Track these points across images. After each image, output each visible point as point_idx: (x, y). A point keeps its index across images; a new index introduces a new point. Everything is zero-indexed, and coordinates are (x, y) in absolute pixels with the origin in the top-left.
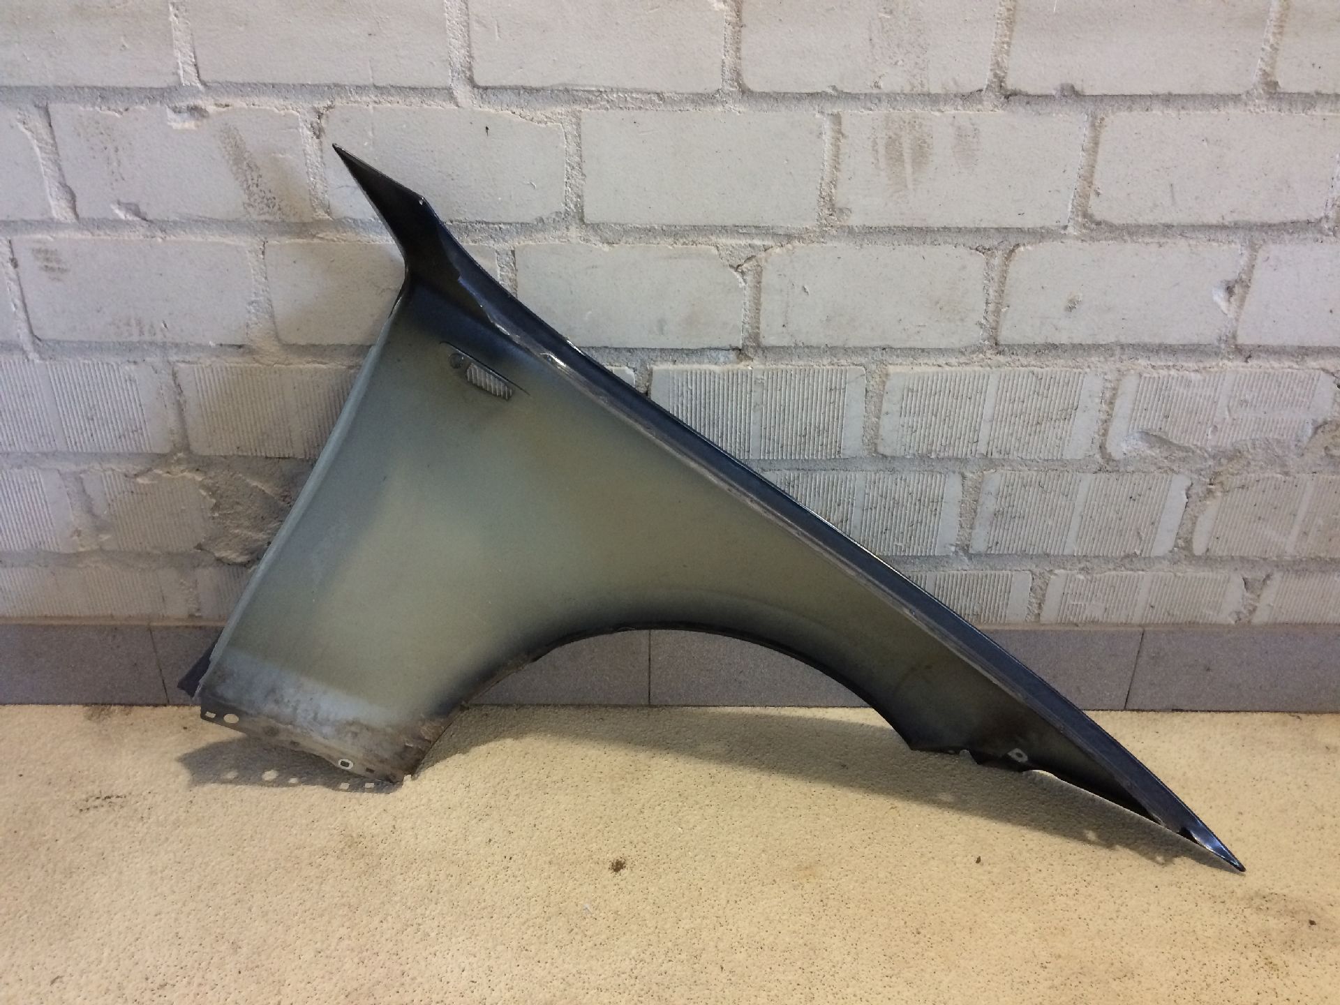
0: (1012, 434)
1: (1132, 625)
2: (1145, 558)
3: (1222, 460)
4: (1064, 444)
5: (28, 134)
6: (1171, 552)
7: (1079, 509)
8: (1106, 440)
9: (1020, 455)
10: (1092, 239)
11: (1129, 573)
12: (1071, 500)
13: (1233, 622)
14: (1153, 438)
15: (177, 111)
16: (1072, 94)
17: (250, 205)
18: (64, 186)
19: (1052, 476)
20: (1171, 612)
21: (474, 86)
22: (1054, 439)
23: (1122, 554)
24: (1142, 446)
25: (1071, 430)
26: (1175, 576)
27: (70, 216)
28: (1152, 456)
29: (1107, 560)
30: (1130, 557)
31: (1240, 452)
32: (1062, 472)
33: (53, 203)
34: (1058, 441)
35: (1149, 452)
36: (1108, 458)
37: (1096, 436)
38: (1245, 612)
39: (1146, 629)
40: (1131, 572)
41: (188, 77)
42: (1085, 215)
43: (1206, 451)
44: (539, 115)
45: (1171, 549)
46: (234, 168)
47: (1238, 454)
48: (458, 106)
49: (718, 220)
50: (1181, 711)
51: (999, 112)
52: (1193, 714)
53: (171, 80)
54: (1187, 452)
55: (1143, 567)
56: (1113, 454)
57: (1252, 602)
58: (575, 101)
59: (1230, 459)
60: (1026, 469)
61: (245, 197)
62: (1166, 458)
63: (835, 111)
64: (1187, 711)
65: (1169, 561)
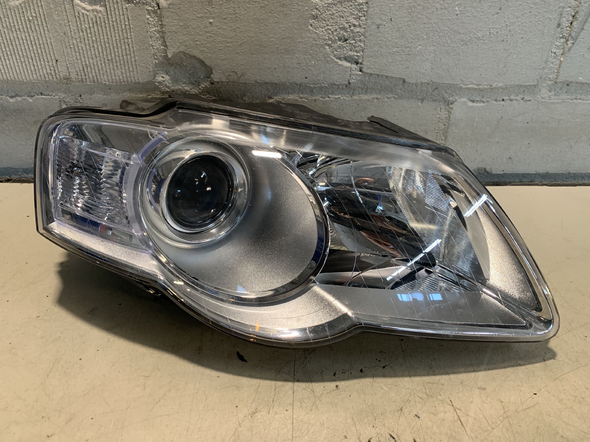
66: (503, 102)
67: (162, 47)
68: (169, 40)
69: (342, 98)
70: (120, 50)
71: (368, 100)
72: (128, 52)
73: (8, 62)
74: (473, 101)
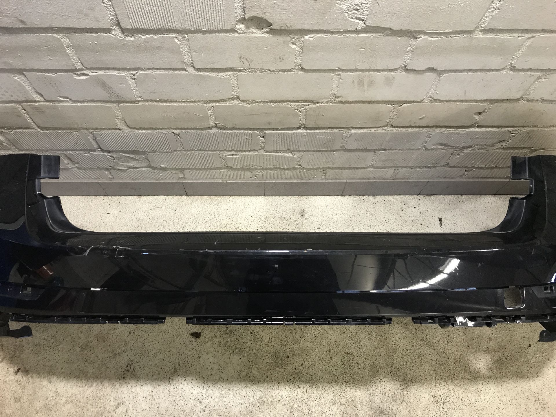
5: (18, 80)
10: (432, 103)
15: (77, 75)
16: (432, 70)
17: (111, 97)
18: (37, 92)
21: (194, 67)
27: (42, 99)
33: (34, 96)
41: (79, 66)
42: (431, 97)
44: (221, 74)
46: (103, 88)
48: (188, 72)
49: (291, 99)
51: (404, 73)
53: (73, 68)
58: (236, 71)
61: (109, 95)
63: (339, 73)
66: (450, 38)
67: (242, 13)
68: (247, 11)
69: (351, 36)
70: (215, 15)
71: (367, 37)
72: (220, 16)
73: (143, 20)
74: (432, 38)
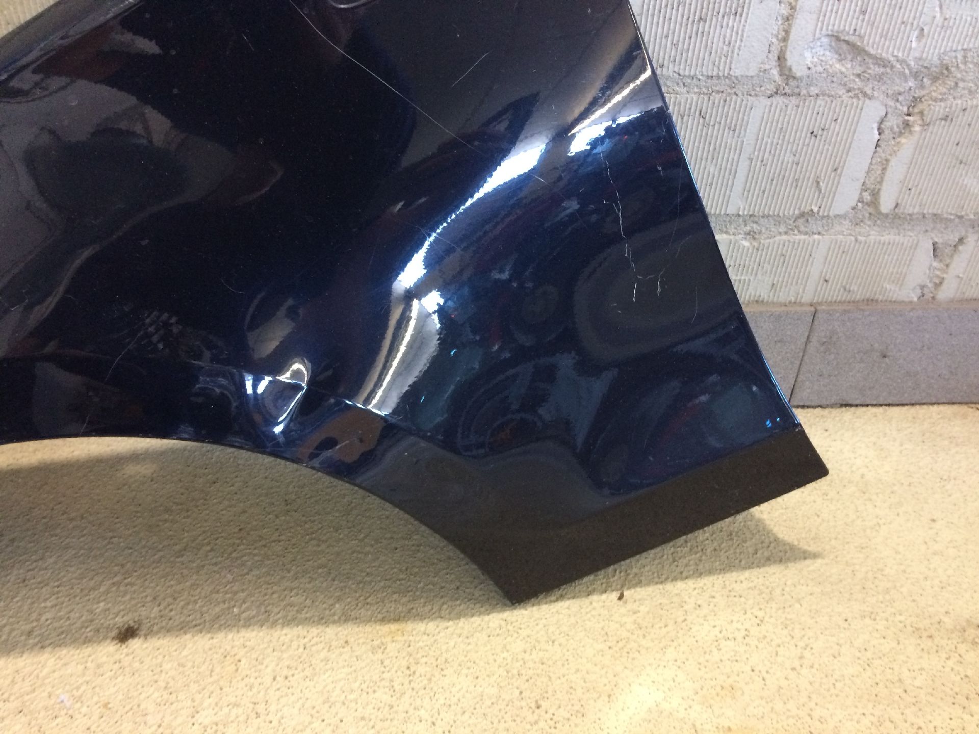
0: (667, 36)
1: (801, 304)
2: (823, 217)
3: (925, 80)
4: (733, 52)
6: (854, 208)
7: (748, 150)
8: (786, 46)
9: (676, 69)
11: (803, 237)
12: (739, 137)
13: (915, 299)
14: (845, 47)
19: (716, 102)
20: (848, 287)
22: (721, 44)
23: (797, 212)
24: (830, 57)
25: (743, 31)
26: (856, 240)
28: (842, 73)
29: (778, 219)
30: (805, 216)
31: (947, 69)
32: (730, 94)
34: (725, 48)
35: (838, 66)
36: (787, 74)
37: (774, 40)
38: (930, 285)
39: (819, 308)
40: (806, 237)
43: (908, 66)
45: (854, 204)
47: (945, 72)
50: (851, 405)
52: (865, 409)
54: (884, 66)
55: (820, 229)
56: (794, 69)
57: (938, 273)
59: (935, 79)
60: (684, 90)
62: (859, 76)
64: (857, 406)
65: (851, 221)
